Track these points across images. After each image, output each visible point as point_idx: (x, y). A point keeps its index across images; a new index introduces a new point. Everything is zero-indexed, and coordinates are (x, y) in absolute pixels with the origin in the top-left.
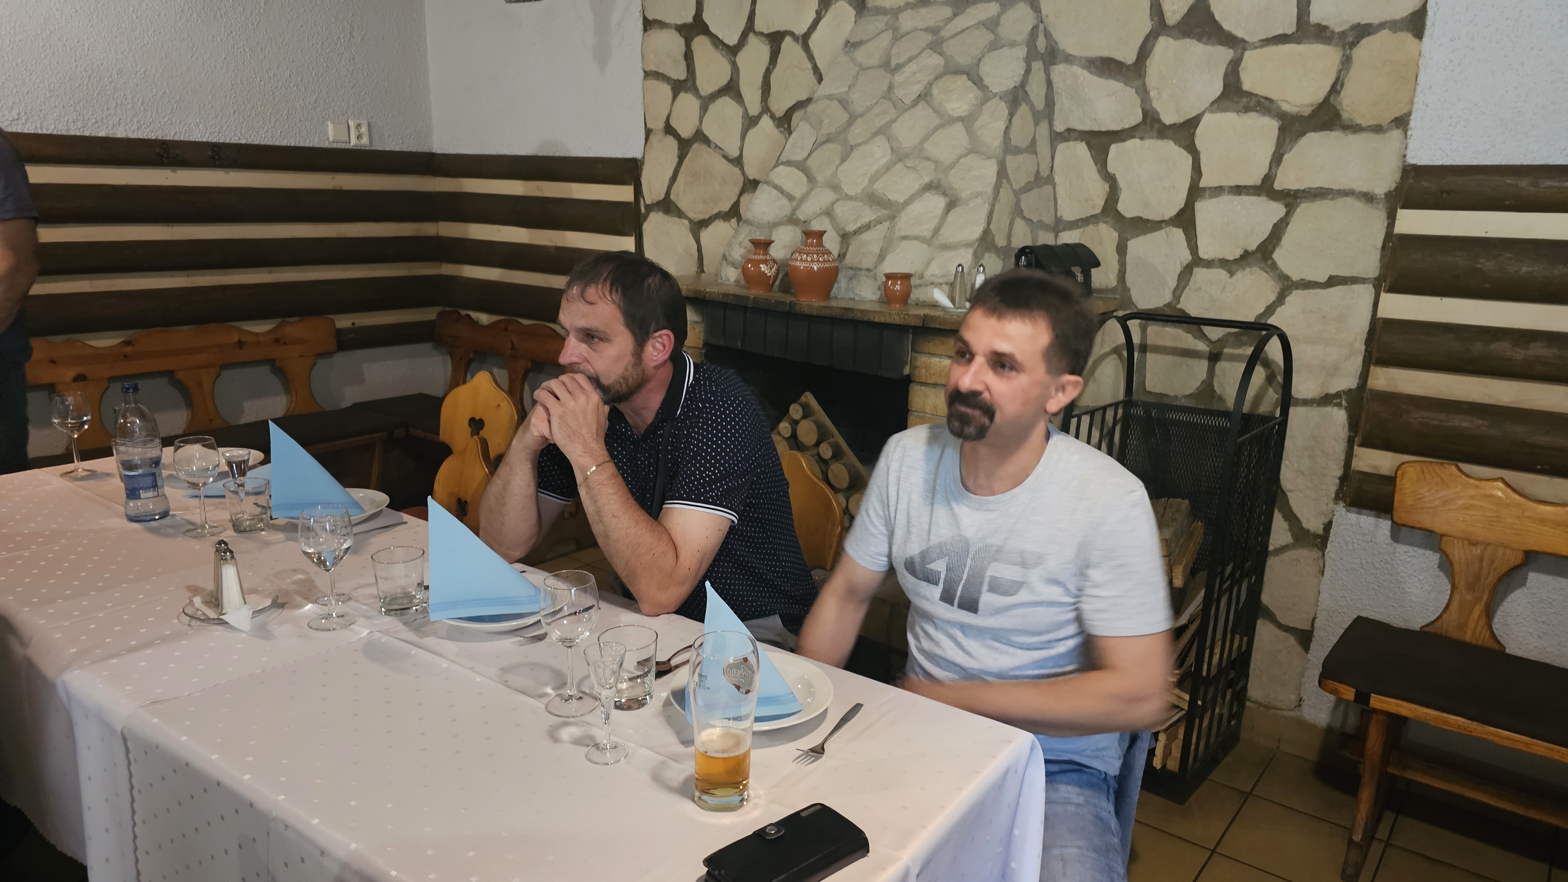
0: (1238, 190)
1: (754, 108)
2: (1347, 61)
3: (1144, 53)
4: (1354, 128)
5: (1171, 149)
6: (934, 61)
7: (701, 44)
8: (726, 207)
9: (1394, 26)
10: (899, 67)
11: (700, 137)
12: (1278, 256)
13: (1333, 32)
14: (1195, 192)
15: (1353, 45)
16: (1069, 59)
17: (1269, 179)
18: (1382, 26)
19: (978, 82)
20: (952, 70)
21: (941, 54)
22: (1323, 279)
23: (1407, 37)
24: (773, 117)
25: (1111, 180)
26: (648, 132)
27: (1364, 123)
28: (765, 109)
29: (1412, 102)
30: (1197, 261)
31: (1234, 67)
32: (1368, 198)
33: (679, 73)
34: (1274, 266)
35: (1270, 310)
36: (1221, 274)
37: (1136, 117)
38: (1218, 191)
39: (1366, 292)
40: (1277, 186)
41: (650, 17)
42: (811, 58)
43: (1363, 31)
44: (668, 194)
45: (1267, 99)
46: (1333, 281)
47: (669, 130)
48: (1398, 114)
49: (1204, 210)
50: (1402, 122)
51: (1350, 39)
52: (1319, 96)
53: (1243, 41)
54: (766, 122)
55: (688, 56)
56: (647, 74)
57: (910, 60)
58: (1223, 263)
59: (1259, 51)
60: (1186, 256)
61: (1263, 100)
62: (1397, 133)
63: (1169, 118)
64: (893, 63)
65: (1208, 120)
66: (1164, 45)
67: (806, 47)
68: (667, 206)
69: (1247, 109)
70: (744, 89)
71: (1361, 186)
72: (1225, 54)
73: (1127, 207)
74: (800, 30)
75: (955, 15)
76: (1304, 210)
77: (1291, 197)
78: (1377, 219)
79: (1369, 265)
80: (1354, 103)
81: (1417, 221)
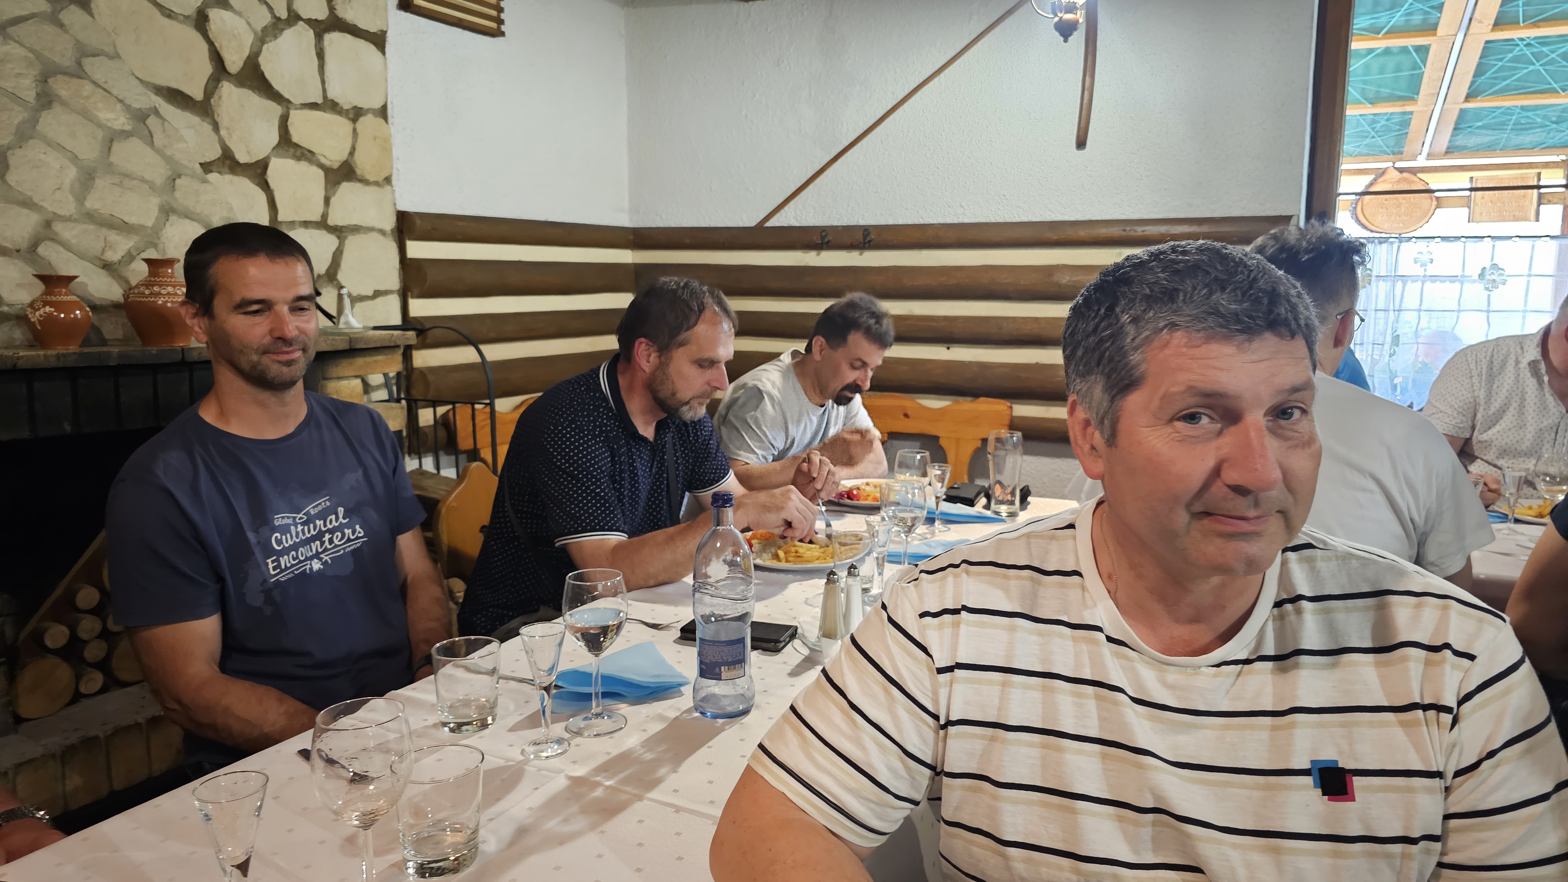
0: (308, 225)
2: (355, 133)
3: (210, 93)
4: (363, 180)
5: (248, 185)
9: (373, 111)
12: (341, 276)
13: (342, 108)
15: (354, 120)
17: (325, 216)
18: (368, 111)
22: (370, 293)
23: (381, 120)
27: (369, 179)
29: (391, 167)
31: (284, 121)
32: (382, 232)
34: (340, 287)
37: (215, 152)
38: (293, 225)
39: (397, 300)
40: (331, 222)
43: (357, 112)
45: (310, 151)
46: (377, 294)
48: (386, 175)
50: (388, 180)
51: (353, 116)
52: (344, 156)
53: (288, 101)
59: (298, 112)
61: (306, 152)
62: (388, 187)
63: (242, 157)
65: (273, 163)
66: (227, 89)
69: (298, 159)
71: (378, 225)
72: (276, 110)
76: (352, 243)
77: (339, 232)
78: (392, 248)
79: (393, 281)
80: (363, 164)
81: (417, 249)
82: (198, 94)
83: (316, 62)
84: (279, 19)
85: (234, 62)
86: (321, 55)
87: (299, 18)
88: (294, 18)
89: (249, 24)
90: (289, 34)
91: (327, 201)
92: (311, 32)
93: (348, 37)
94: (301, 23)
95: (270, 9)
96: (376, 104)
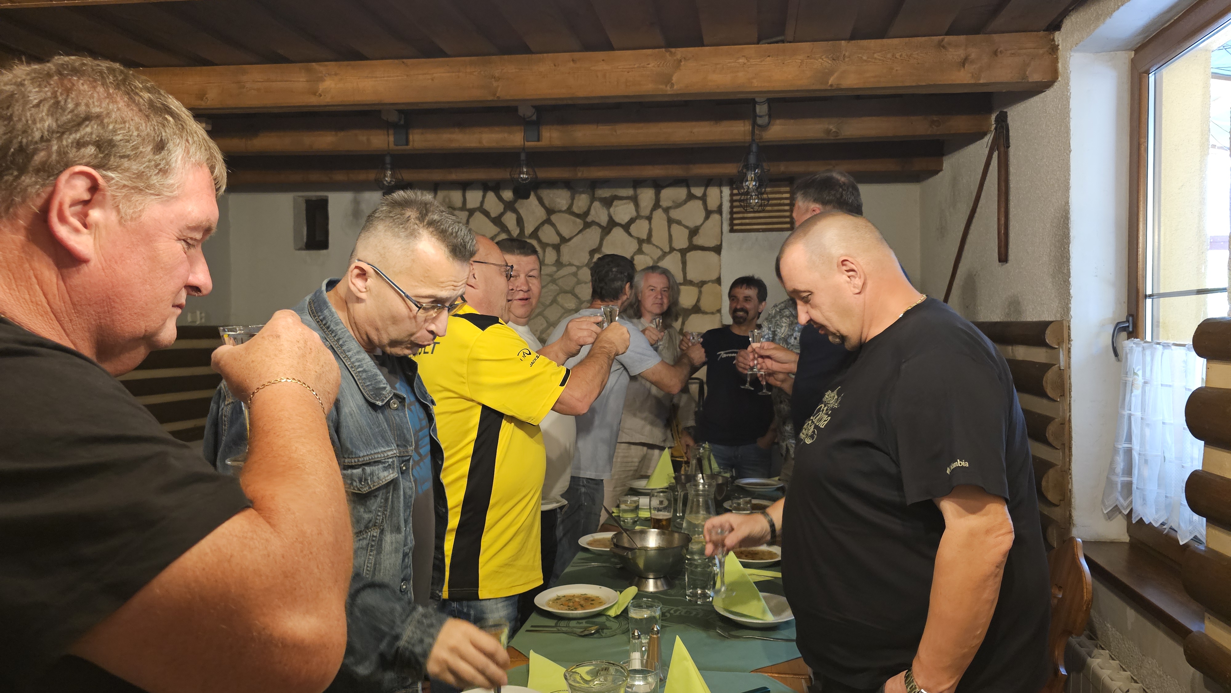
2: (700, 292)
4: (706, 313)
6: (553, 287)
9: (713, 282)
13: (695, 283)
15: (701, 287)
18: (709, 281)
19: (576, 296)
21: (557, 285)
23: (717, 285)
27: (708, 311)
29: (721, 306)
43: (703, 283)
48: (718, 309)
50: (719, 311)
51: (700, 285)
52: (694, 302)
62: (718, 314)
75: (558, 270)
80: (704, 305)
83: (681, 266)
84: (665, 252)
86: (684, 263)
87: (675, 250)
88: (672, 249)
89: (651, 258)
90: (669, 258)
92: (679, 254)
93: (700, 252)
94: (675, 252)
95: (661, 250)
96: (714, 277)
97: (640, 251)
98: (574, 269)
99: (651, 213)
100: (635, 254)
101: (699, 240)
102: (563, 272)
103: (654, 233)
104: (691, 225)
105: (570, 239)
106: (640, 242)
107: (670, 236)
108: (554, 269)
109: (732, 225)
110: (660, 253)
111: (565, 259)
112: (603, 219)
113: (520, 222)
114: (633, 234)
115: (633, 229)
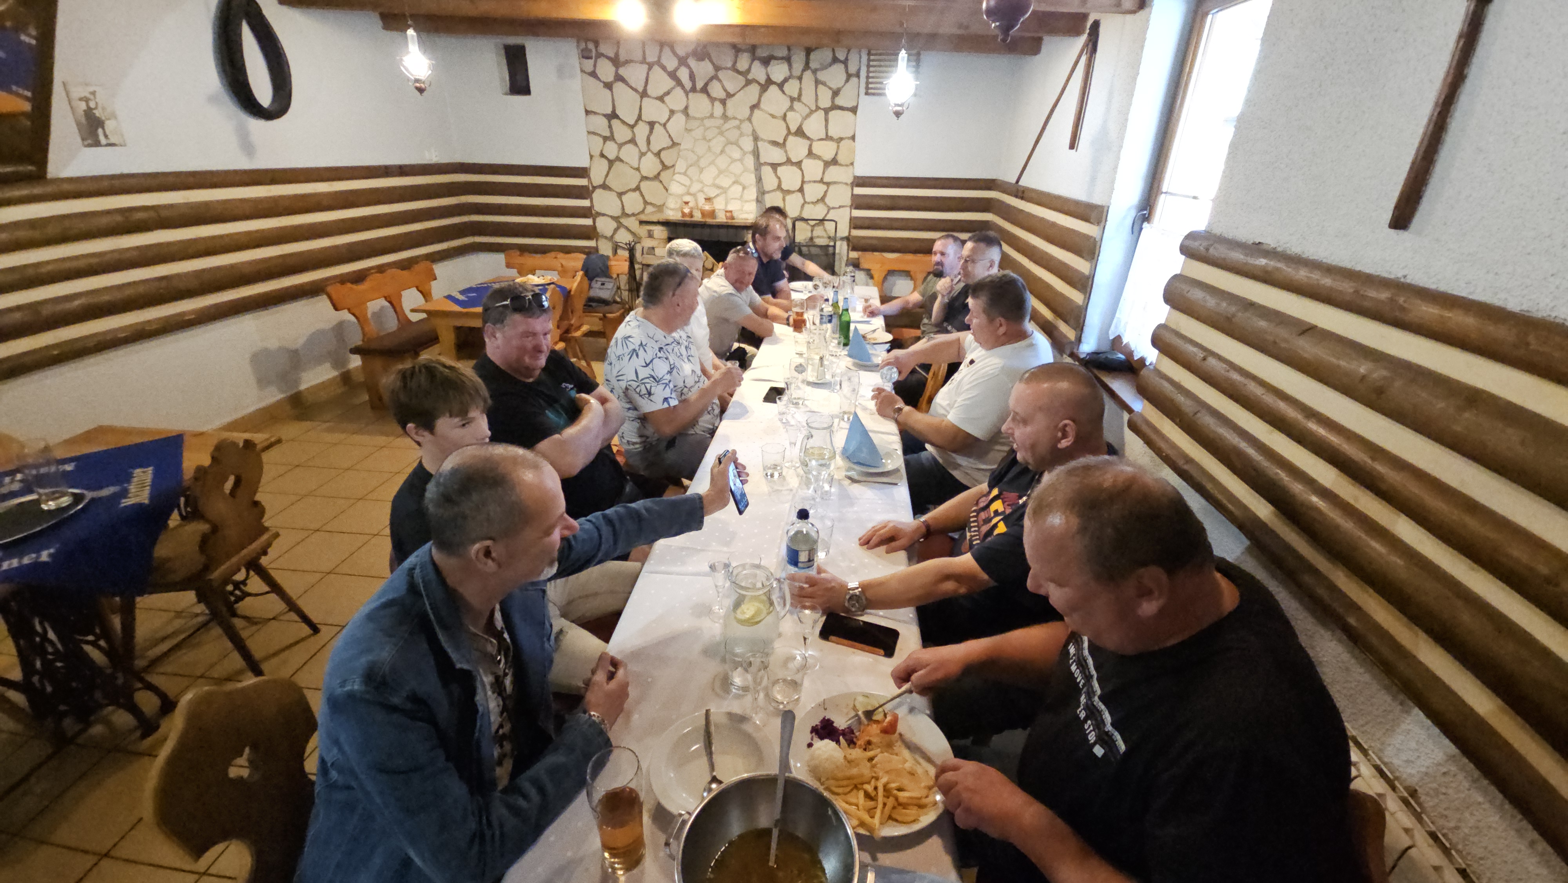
0: (815, 182)
1: (644, 149)
2: (838, 147)
3: (785, 140)
4: (841, 165)
5: (795, 169)
6: (722, 139)
7: (615, 122)
8: (634, 186)
9: (848, 138)
10: (710, 140)
11: (618, 159)
12: (827, 200)
13: (834, 138)
14: (803, 182)
15: (839, 143)
16: (762, 140)
17: (822, 179)
18: (846, 138)
19: (740, 147)
20: (729, 143)
21: (724, 137)
22: (838, 206)
23: (851, 141)
24: (652, 153)
25: (779, 178)
26: (591, 157)
27: (843, 164)
28: (649, 150)
29: (854, 159)
30: (805, 202)
31: (810, 146)
32: (846, 184)
33: (608, 134)
34: (825, 204)
35: (826, 215)
36: (811, 206)
37: (784, 159)
38: (810, 182)
39: (848, 209)
40: (825, 180)
41: (589, 109)
42: (667, 132)
43: (841, 139)
44: (604, 182)
46: (840, 207)
47: (602, 155)
48: (851, 162)
49: (806, 187)
50: (852, 164)
51: (839, 141)
52: (833, 156)
53: (812, 139)
54: (649, 154)
55: (610, 127)
56: (589, 133)
57: (713, 138)
58: (813, 203)
59: (816, 142)
60: (802, 201)
61: (819, 156)
62: (852, 167)
63: (794, 160)
64: (708, 138)
65: (805, 161)
66: (791, 139)
67: (665, 128)
68: (604, 186)
69: (815, 159)
70: (638, 142)
71: (844, 181)
72: (808, 142)
73: (785, 186)
74: (663, 121)
76: (832, 187)
77: (828, 184)
78: (849, 188)
79: (848, 201)
80: (840, 159)
81: (859, 191)
82: (781, 141)
83: (824, 123)
84: (812, 111)
85: (793, 129)
86: (827, 120)
87: (820, 108)
88: (818, 108)
89: (801, 115)
90: (815, 116)
91: (824, 173)
92: (824, 113)
93: (840, 111)
94: (820, 110)
95: (809, 108)
96: (850, 135)
97: (791, 108)
98: (737, 122)
99: (802, 75)
100: (787, 111)
101: (839, 101)
102: (727, 126)
103: (803, 92)
104: (834, 87)
105: (733, 95)
106: (792, 100)
107: (817, 95)
108: (722, 121)
109: (867, 88)
110: (808, 111)
111: (730, 113)
112: (762, 79)
113: (692, 77)
114: (786, 92)
115: (786, 87)
